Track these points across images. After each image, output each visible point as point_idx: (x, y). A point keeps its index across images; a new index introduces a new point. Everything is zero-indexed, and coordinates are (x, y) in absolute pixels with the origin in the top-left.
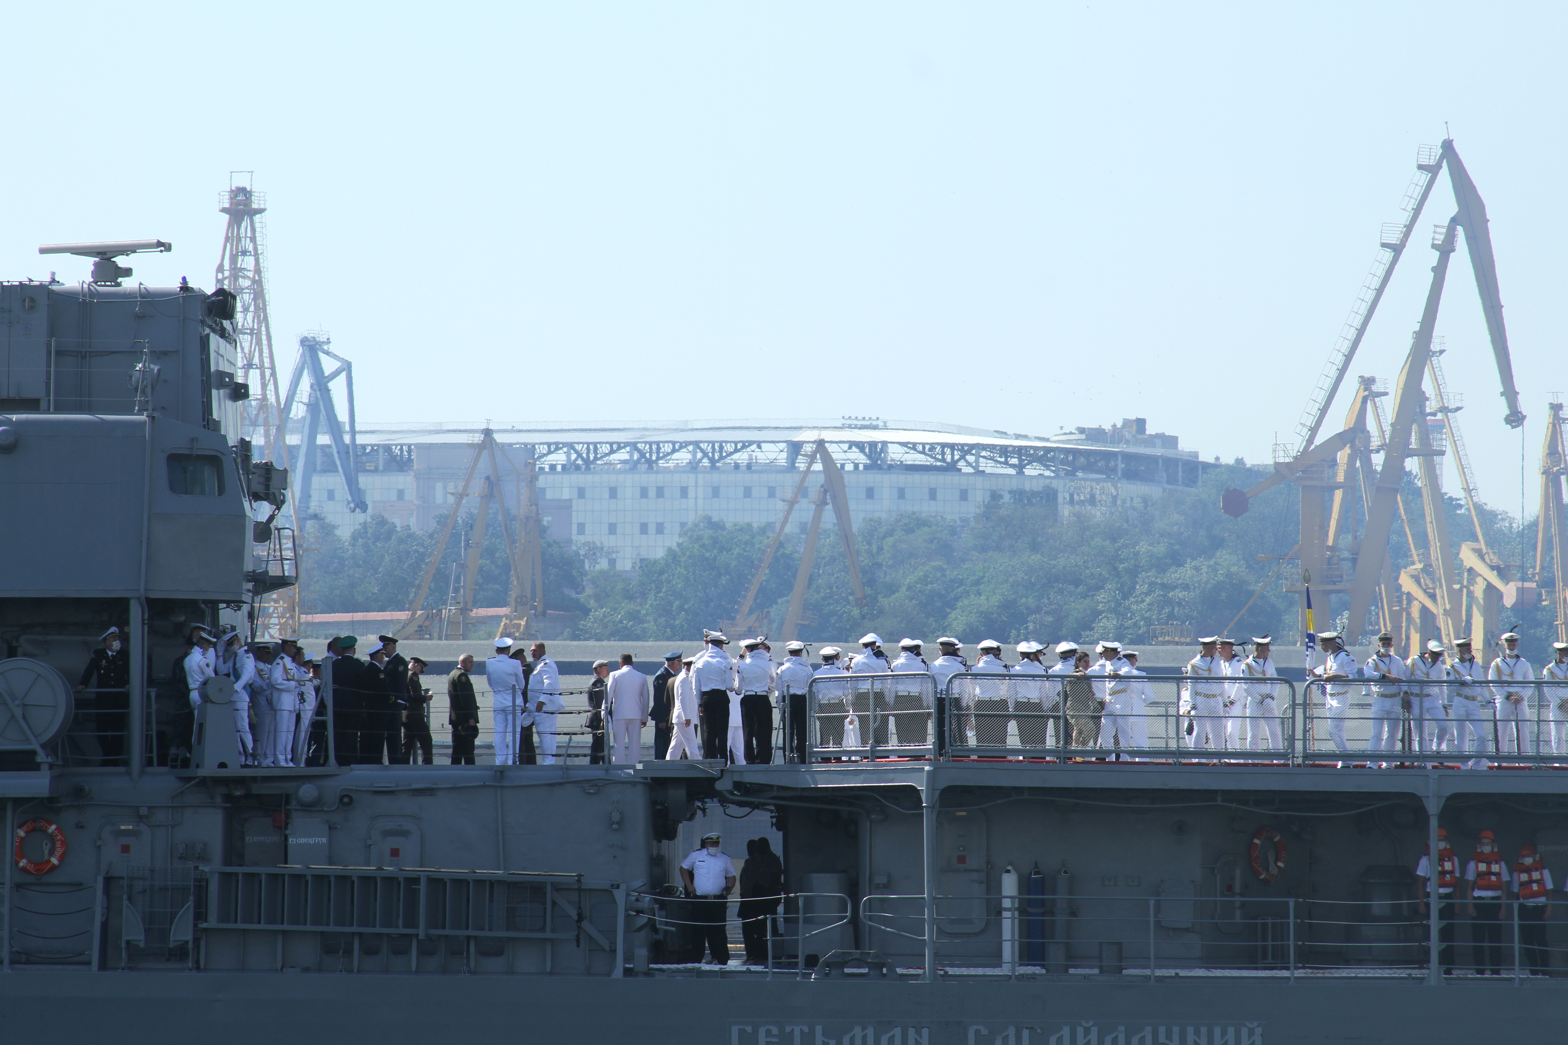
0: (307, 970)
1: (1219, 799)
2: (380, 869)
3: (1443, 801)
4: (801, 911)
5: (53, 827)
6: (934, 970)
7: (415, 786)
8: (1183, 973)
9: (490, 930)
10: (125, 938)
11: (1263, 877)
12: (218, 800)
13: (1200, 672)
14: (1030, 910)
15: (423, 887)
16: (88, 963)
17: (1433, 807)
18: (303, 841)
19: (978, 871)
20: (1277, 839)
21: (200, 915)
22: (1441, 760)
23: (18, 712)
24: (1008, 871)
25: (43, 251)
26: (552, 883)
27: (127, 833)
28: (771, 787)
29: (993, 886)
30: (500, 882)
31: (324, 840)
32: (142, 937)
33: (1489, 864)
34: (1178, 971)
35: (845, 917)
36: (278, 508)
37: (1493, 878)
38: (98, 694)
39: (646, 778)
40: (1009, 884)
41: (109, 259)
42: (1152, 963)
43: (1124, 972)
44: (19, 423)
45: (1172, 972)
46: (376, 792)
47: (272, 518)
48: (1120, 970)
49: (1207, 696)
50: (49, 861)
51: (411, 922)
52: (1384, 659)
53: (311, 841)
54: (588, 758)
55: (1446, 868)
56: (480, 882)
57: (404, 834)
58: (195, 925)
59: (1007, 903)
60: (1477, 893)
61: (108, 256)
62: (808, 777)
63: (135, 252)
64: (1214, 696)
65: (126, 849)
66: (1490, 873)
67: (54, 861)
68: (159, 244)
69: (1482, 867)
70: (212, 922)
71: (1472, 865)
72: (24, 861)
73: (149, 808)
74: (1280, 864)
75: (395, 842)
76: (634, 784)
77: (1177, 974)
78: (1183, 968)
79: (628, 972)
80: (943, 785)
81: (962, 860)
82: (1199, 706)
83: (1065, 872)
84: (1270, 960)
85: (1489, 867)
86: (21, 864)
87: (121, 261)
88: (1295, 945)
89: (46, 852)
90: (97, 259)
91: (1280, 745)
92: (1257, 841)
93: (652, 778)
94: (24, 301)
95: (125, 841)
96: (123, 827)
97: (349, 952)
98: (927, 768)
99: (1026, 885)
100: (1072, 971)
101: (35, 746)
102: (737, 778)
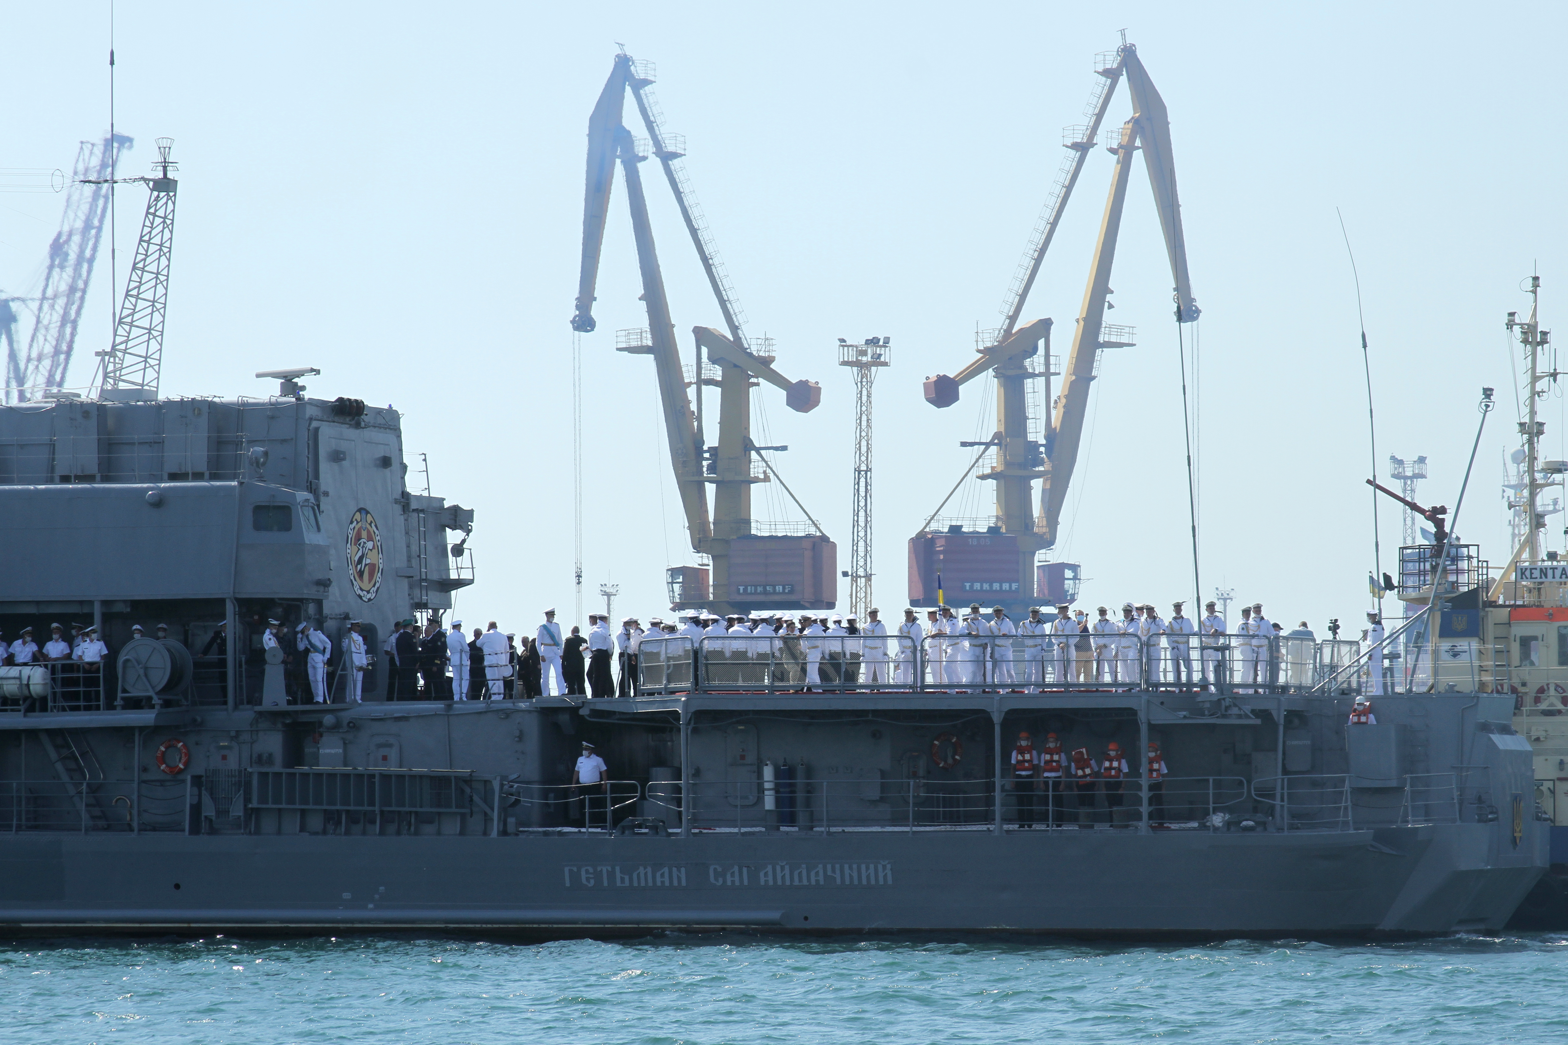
0: (316, 833)
1: (870, 715)
2: (355, 769)
3: (1003, 714)
4: (608, 792)
5: (181, 744)
6: (688, 831)
7: (396, 715)
8: (847, 829)
9: (421, 807)
10: (204, 814)
11: (941, 765)
12: (280, 726)
13: (867, 632)
14: (782, 790)
15: (377, 780)
16: (183, 830)
17: (997, 718)
18: (327, 751)
19: (751, 765)
20: (954, 740)
21: (247, 800)
22: (1013, 687)
23: (142, 672)
24: (767, 765)
25: (258, 376)
26: (455, 777)
27: (224, 747)
28: (614, 713)
29: (760, 774)
30: (427, 777)
31: (341, 751)
32: (214, 814)
33: (1052, 755)
34: (844, 828)
35: (635, 797)
36: (468, 535)
37: (1054, 764)
38: (219, 659)
39: (537, 708)
40: (768, 773)
41: (290, 380)
42: (825, 823)
43: (815, 829)
44: (164, 488)
45: (840, 829)
46: (373, 720)
47: (464, 541)
48: (811, 828)
49: (871, 648)
50: (178, 766)
51: (372, 803)
52: (974, 621)
53: (333, 751)
54: (502, 696)
55: (1026, 758)
56: (413, 777)
57: (390, 746)
58: (245, 806)
59: (767, 785)
60: (1046, 774)
61: (289, 378)
62: (634, 706)
63: (303, 375)
64: (876, 648)
65: (224, 758)
66: (1052, 761)
67: (181, 766)
68: (312, 370)
69: (1048, 757)
70: (254, 804)
71: (1043, 755)
72: (164, 766)
73: (237, 731)
74: (957, 757)
75: (383, 751)
76: (529, 712)
77: (844, 830)
78: (846, 826)
79: (504, 833)
80: (693, 709)
81: (743, 757)
82: (866, 655)
83: (802, 765)
84: (941, 820)
85: (1052, 757)
86: (162, 768)
87: (300, 381)
88: (913, 811)
89: (178, 760)
90: (283, 381)
91: (910, 680)
92: (936, 742)
93: (541, 708)
94: (194, 410)
95: (225, 752)
96: (221, 744)
97: (339, 823)
98: (683, 699)
99: (778, 774)
100: (782, 829)
101: (151, 693)
102: (592, 707)
